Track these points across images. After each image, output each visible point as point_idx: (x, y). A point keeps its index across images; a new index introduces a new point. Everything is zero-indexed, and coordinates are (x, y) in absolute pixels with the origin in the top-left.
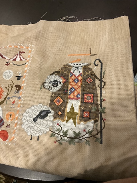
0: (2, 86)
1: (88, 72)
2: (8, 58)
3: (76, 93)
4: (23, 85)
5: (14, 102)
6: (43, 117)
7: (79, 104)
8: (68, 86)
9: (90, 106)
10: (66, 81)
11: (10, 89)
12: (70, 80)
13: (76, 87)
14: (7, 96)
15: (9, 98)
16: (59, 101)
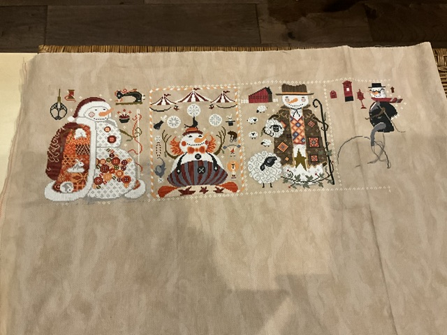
0: (212, 133)
1: (309, 115)
2: (210, 100)
3: (300, 137)
4: (239, 132)
5: (233, 151)
6: (271, 164)
7: (305, 148)
8: (290, 131)
9: (316, 150)
10: (287, 126)
11: (223, 137)
12: (291, 125)
13: (299, 131)
14: (221, 146)
15: (225, 148)
16: (283, 147)
